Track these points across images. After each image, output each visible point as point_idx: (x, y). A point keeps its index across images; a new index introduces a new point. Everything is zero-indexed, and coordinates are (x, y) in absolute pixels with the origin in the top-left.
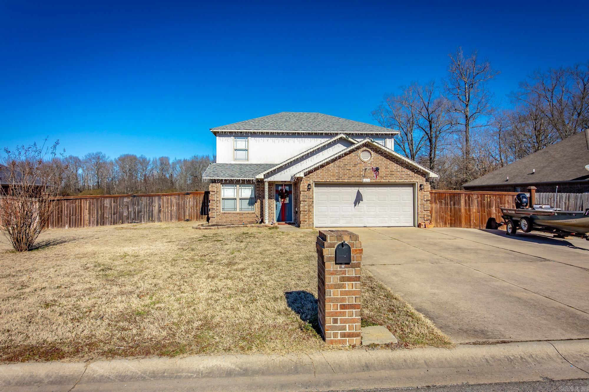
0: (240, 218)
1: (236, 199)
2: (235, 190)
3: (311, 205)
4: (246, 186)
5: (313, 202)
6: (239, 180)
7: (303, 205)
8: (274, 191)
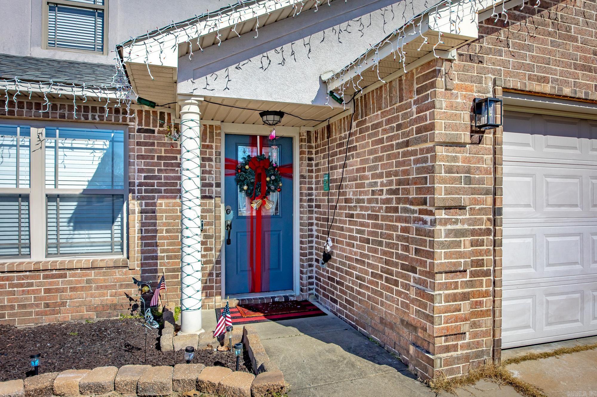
0: (47, 291)
1: (26, 198)
2: (24, 152)
3: (487, 232)
4: (74, 137)
5: (497, 212)
6: (39, 96)
7: (449, 233)
8: (218, 160)
